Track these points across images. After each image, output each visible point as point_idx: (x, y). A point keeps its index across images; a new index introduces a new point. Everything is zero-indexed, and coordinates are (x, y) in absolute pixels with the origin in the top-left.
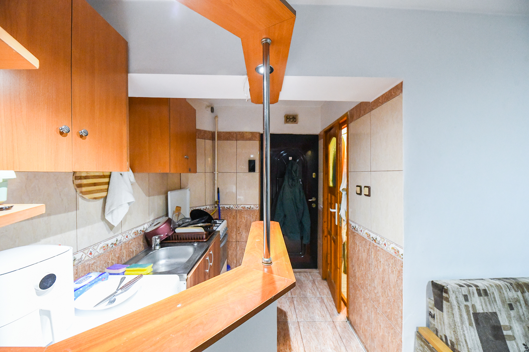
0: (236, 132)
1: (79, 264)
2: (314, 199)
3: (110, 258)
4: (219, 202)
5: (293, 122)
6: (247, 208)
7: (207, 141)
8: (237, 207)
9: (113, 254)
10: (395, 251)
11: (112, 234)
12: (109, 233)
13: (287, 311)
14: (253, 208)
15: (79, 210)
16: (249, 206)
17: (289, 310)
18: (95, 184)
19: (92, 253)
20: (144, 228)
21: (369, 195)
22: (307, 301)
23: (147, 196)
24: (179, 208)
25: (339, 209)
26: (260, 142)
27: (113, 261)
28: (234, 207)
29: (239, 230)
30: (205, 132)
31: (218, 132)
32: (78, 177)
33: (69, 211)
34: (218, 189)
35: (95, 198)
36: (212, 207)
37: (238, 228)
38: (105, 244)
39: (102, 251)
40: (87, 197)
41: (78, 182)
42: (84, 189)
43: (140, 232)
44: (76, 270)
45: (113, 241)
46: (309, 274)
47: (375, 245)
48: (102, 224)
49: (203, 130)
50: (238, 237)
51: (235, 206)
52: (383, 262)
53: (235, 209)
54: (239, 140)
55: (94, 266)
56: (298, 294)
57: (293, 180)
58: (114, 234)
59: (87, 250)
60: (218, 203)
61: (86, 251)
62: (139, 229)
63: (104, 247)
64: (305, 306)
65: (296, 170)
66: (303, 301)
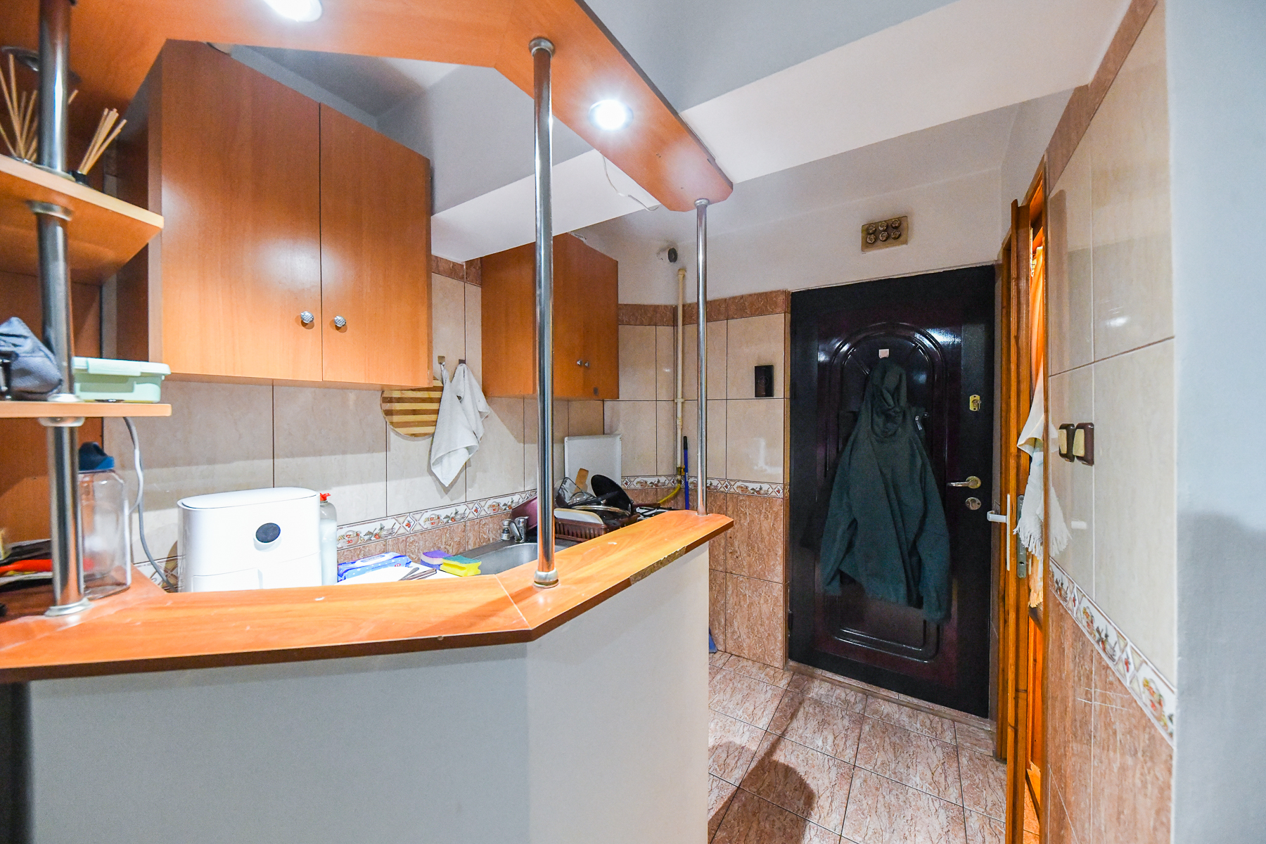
0: (726, 299)
1: (389, 537)
2: (974, 482)
3: (444, 540)
4: (686, 470)
5: (890, 241)
6: (752, 491)
7: (660, 328)
8: (726, 487)
9: (448, 535)
10: (1152, 699)
11: (446, 500)
12: (442, 497)
13: (821, 792)
14: (768, 491)
15: (390, 451)
16: (757, 486)
17: (828, 793)
18: (414, 412)
19: (412, 524)
20: (512, 502)
21: (1088, 459)
22: (902, 798)
23: (519, 442)
24: (585, 472)
25: (1017, 515)
26: (789, 316)
27: (447, 547)
28: (720, 486)
29: (732, 545)
30: (656, 308)
31: (684, 306)
32: (387, 398)
33: (374, 451)
34: (685, 438)
35: (415, 435)
36: (673, 482)
37: (729, 539)
38: (435, 515)
39: (428, 525)
40: (402, 431)
41: (388, 406)
42: (396, 419)
43: (504, 507)
44: (384, 545)
45: (450, 512)
46: (947, 723)
47: (1103, 663)
48: (429, 479)
49: (651, 306)
50: (730, 562)
51: (722, 482)
52: (1121, 736)
53: (722, 489)
54: (733, 318)
55: (414, 547)
56: (879, 763)
57: (888, 418)
58: (452, 500)
59: (404, 518)
60: (683, 474)
61: (401, 520)
62: (502, 501)
63: (432, 519)
64: (888, 807)
65: (898, 388)
66: (884, 791)
